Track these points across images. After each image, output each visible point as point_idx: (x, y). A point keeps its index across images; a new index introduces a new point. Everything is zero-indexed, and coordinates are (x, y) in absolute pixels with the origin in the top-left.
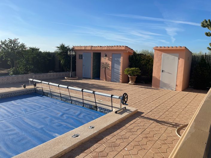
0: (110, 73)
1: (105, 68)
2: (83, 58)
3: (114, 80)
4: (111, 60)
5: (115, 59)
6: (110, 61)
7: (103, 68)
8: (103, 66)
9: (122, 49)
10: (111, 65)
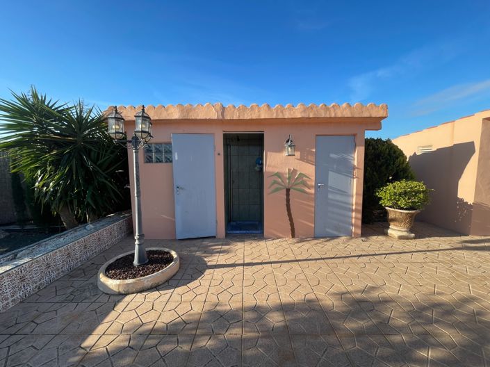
0: (313, 209)
1: (288, 190)
2: (176, 157)
3: (327, 230)
4: (312, 158)
5: (332, 155)
6: (308, 162)
7: (277, 190)
8: (275, 182)
9: (374, 115)
10: (313, 178)
